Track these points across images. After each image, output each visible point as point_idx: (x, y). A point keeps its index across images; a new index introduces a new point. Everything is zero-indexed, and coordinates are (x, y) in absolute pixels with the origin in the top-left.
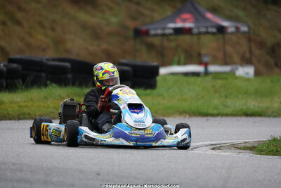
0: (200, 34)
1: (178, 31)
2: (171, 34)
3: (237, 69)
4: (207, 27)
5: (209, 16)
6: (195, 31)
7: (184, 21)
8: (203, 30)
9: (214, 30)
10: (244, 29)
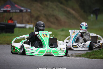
0: (13, 12)
1: (5, 11)
2: (2, 13)
3: (27, 25)
4: (16, 10)
5: (16, 6)
6: (11, 11)
7: (7, 8)
8: (14, 11)
9: (18, 11)
10: (29, 11)
